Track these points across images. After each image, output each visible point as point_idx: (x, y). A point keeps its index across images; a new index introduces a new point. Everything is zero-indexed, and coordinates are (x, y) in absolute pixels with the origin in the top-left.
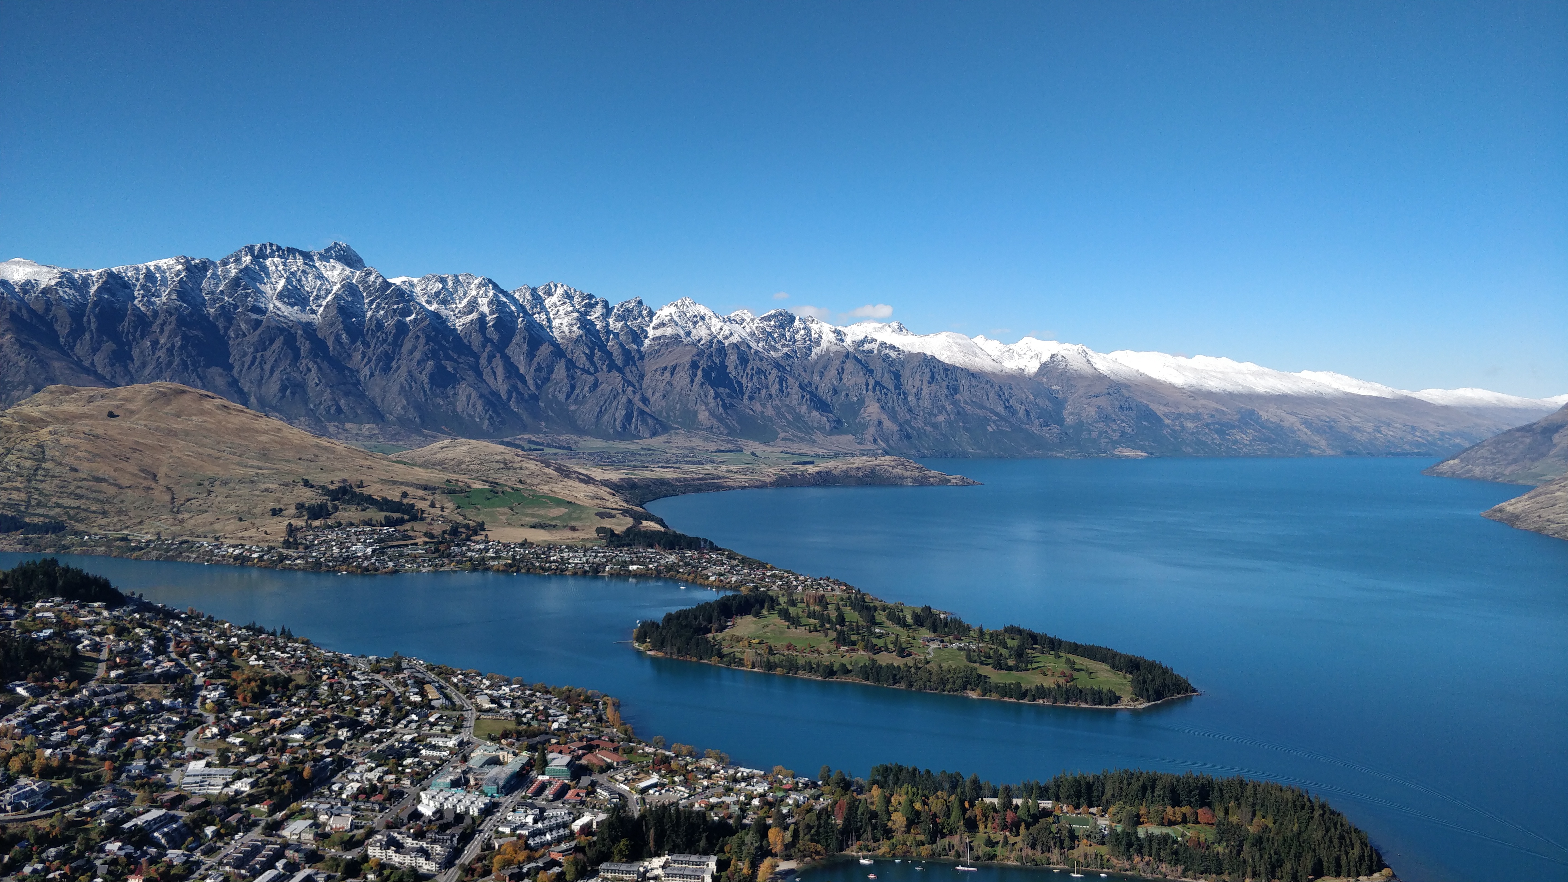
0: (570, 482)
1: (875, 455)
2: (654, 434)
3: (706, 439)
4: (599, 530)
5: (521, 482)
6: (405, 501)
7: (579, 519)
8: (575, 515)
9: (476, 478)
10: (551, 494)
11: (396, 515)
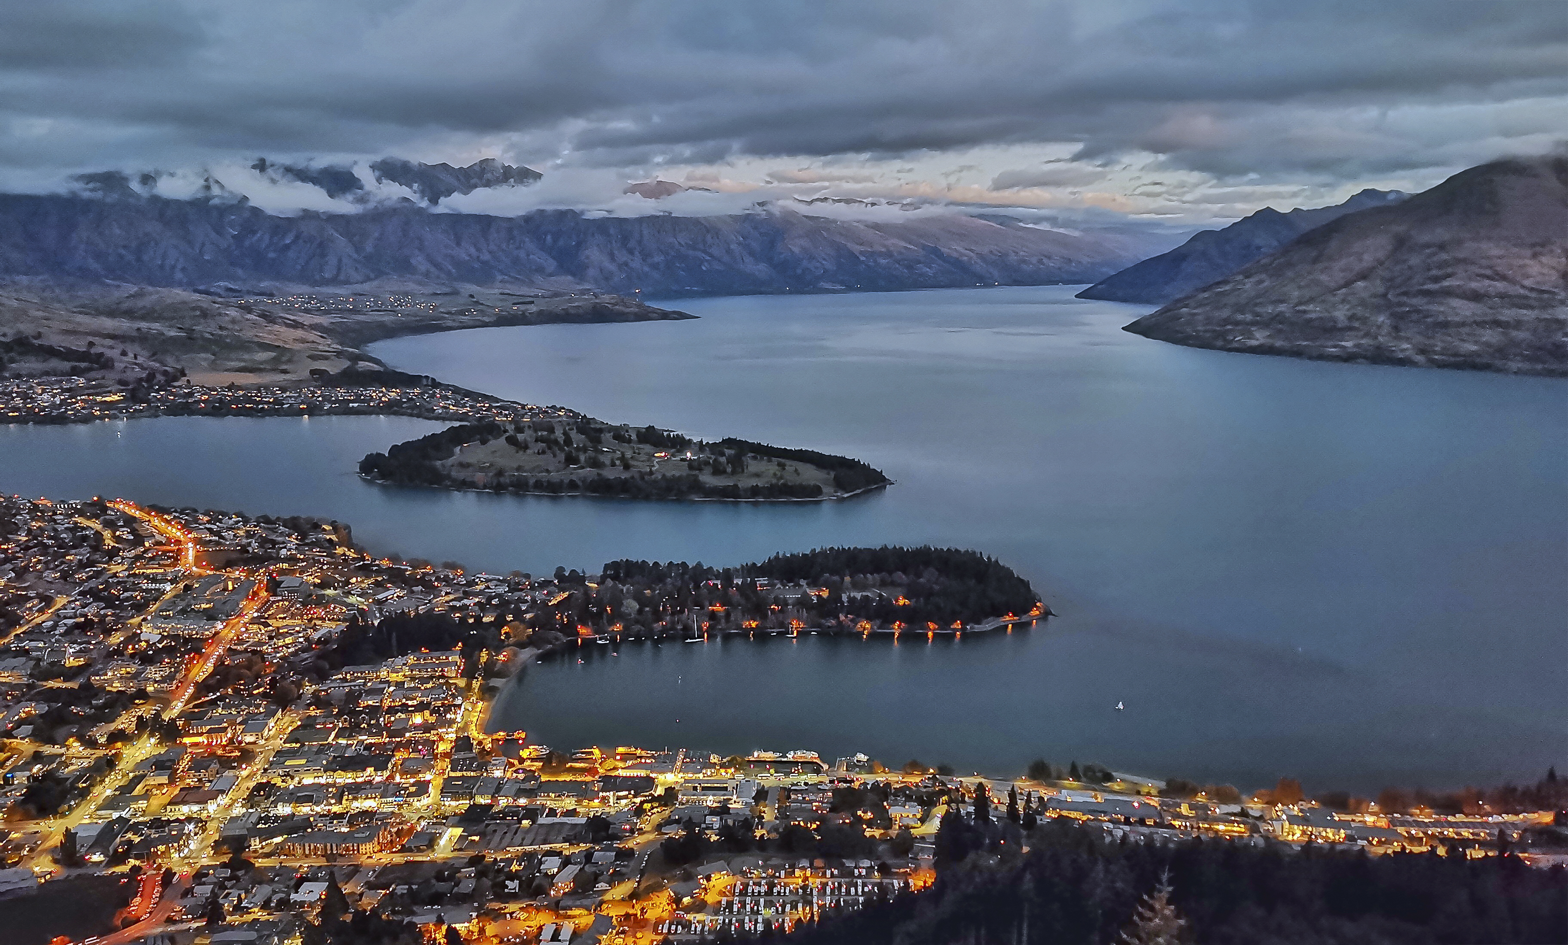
0: (276, 328)
4: (313, 372)
5: (221, 328)
6: (93, 351)
7: (289, 361)
8: (284, 359)
9: (171, 326)
10: (256, 339)
11: (83, 365)
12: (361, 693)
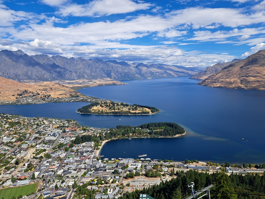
1: (113, 81)
2: (78, 79)
3: (86, 79)
4: (70, 95)
6: (36, 92)
11: (35, 95)
12: (78, 149)
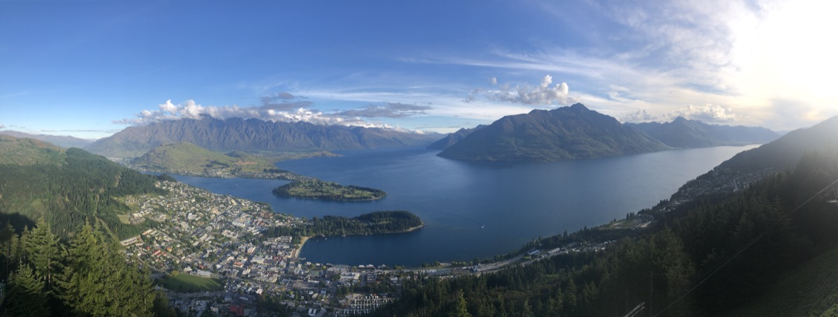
12: (272, 244)
